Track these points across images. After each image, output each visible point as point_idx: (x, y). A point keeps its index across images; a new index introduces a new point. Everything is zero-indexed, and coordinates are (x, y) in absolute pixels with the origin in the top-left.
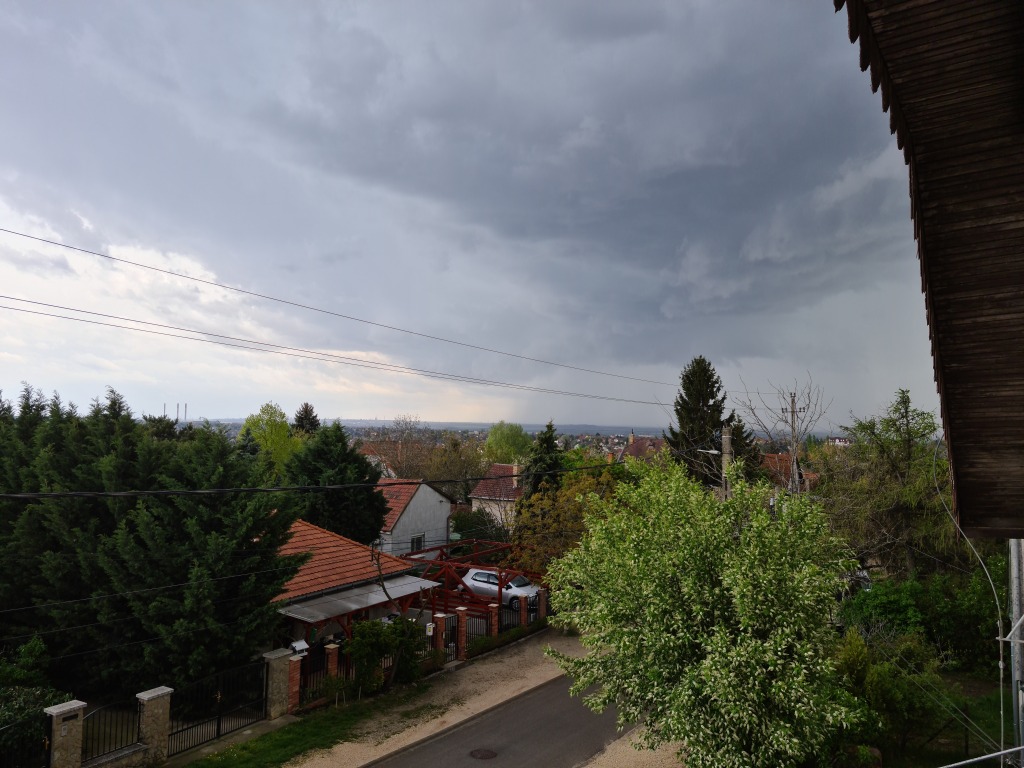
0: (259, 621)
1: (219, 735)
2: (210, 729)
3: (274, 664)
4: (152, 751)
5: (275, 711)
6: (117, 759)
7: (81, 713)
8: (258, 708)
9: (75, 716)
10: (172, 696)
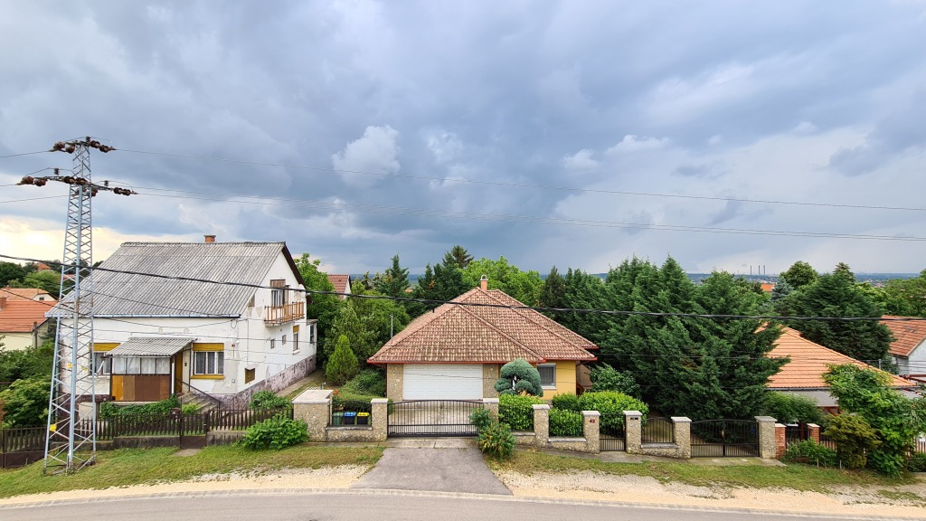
0: (749, 394)
1: (724, 455)
2: (718, 449)
3: (763, 425)
4: (681, 450)
5: (765, 453)
6: (661, 448)
7: (640, 419)
8: (753, 448)
9: (637, 419)
10: (692, 425)
